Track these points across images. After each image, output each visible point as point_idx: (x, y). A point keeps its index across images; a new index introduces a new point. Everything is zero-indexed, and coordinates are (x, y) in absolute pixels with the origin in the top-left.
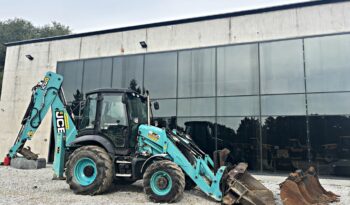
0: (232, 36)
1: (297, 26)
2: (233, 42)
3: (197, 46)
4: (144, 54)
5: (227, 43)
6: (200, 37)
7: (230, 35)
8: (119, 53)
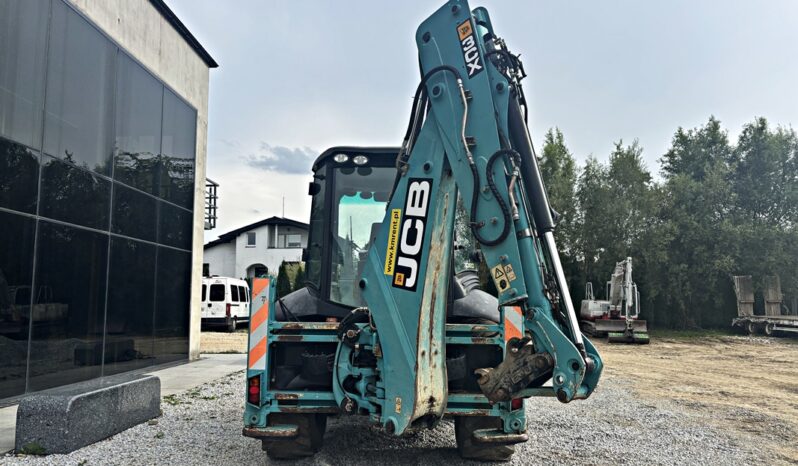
1: (160, 52)
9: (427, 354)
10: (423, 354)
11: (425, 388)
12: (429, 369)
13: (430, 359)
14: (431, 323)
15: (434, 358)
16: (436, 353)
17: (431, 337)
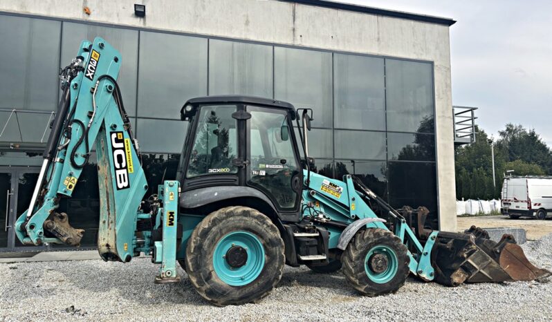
0: (298, 33)
1: (379, 39)
2: (297, 43)
3: (243, 37)
4: (139, 29)
5: (289, 42)
6: (247, 23)
7: (294, 30)
8: (79, 15)
9: (107, 222)
10: (104, 222)
11: (104, 239)
12: (107, 230)
13: (109, 225)
14: (108, 207)
15: (110, 225)
16: (112, 222)
17: (109, 214)
